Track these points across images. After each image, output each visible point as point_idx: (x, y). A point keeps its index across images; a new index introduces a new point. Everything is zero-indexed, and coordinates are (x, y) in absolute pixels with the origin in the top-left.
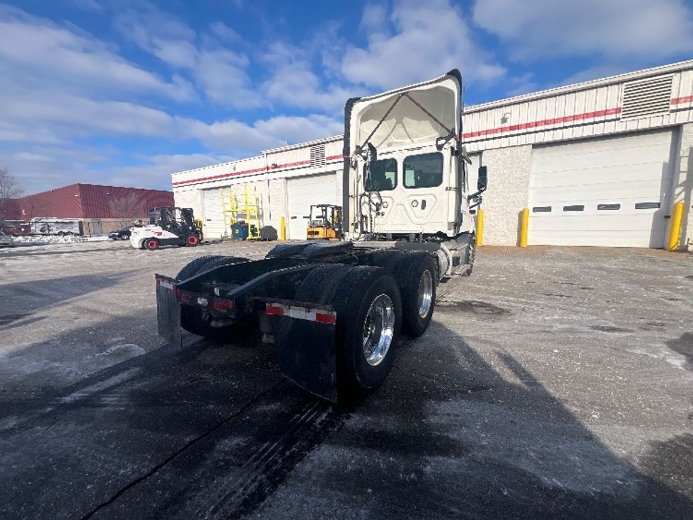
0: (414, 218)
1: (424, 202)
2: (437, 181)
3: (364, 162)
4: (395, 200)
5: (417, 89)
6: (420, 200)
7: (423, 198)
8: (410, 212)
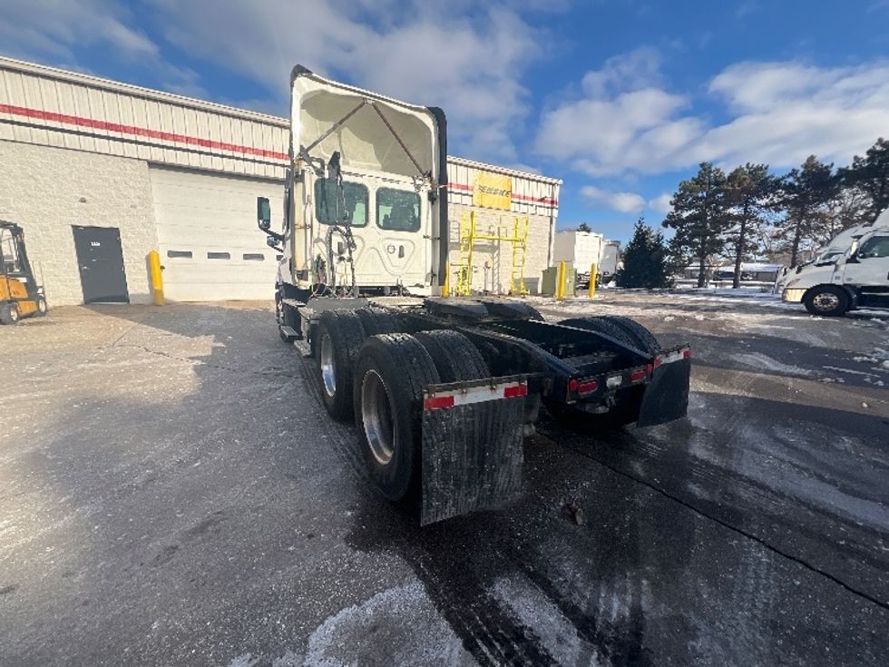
0: (391, 268)
1: (401, 248)
2: (415, 226)
3: (315, 177)
4: (367, 242)
5: (388, 104)
6: (397, 244)
7: (401, 243)
8: (386, 259)
